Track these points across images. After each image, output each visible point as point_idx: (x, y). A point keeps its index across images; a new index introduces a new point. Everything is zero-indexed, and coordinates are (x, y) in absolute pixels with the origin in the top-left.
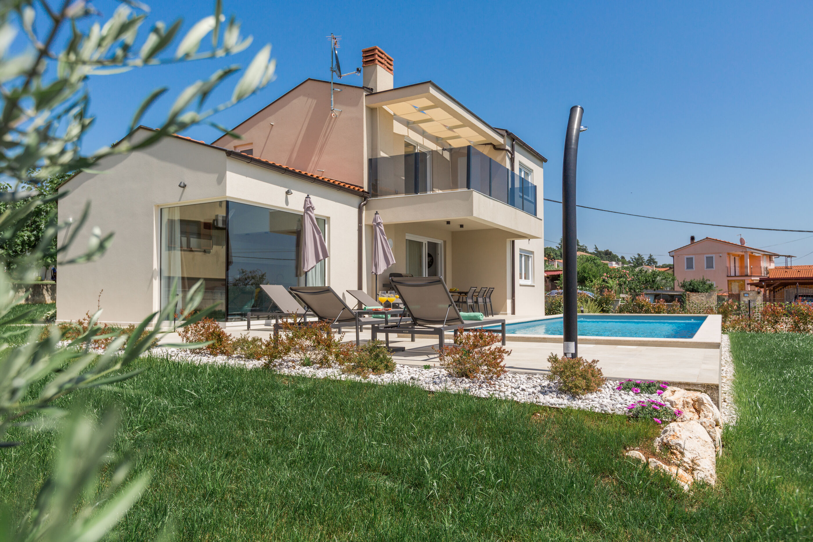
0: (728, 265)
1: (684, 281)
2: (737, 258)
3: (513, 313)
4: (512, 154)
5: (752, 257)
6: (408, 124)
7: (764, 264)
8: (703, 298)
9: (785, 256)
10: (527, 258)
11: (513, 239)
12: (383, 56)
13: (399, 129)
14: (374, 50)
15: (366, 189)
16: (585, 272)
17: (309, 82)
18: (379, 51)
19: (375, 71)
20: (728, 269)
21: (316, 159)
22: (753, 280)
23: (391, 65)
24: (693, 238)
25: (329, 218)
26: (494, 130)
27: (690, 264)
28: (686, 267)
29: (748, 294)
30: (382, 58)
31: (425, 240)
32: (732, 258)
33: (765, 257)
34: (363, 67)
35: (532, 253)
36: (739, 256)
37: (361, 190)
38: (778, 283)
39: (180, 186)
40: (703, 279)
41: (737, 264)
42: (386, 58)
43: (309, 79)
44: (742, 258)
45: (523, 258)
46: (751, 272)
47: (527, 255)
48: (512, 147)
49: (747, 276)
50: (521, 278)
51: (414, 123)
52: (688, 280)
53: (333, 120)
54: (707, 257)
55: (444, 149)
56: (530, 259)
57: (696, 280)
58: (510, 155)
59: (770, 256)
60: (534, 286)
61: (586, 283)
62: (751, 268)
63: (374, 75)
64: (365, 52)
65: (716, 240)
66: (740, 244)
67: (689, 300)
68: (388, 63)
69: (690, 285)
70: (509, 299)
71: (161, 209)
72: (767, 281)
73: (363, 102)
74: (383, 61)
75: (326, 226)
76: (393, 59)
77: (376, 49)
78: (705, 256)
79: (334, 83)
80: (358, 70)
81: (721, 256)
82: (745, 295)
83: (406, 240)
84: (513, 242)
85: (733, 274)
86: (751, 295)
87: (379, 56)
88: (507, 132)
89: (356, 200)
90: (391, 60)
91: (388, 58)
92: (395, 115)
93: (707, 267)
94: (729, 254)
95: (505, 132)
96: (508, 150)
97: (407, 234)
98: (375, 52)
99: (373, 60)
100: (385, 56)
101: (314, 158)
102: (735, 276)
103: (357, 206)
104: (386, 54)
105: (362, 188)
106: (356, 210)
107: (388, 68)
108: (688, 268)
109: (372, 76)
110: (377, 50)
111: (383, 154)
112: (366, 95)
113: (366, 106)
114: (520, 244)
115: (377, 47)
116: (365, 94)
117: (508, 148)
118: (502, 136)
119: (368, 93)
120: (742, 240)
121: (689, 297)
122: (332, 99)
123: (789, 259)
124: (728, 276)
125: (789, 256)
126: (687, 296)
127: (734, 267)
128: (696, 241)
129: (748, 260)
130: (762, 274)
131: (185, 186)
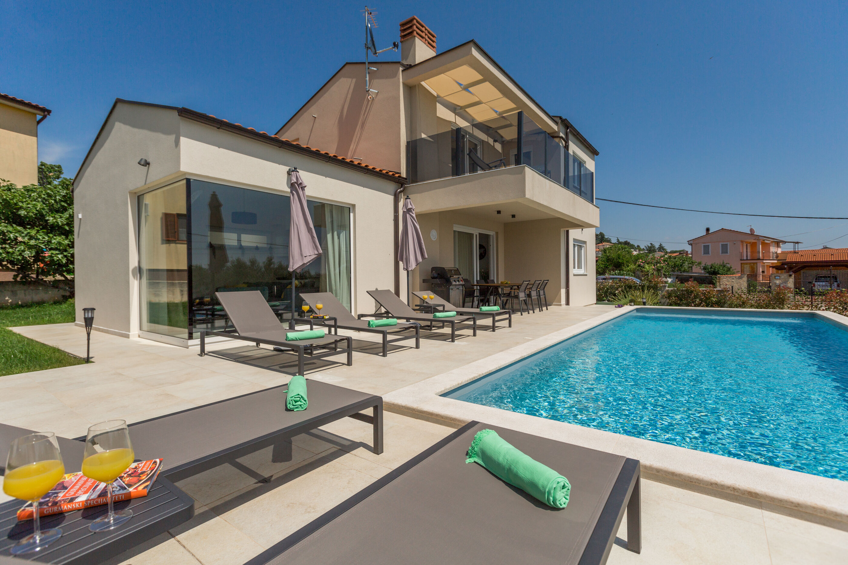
0: (741, 251)
1: (705, 264)
2: (748, 245)
3: (568, 303)
4: (566, 142)
5: (763, 244)
6: (454, 109)
7: (773, 249)
8: (733, 280)
9: (793, 242)
10: (580, 247)
11: (567, 229)
12: (423, 29)
13: (443, 112)
14: (411, 21)
15: (404, 175)
16: (619, 259)
17: (347, 67)
18: (417, 22)
19: (413, 44)
20: (742, 254)
21: (354, 147)
22: (764, 263)
23: (433, 42)
24: (708, 230)
25: (354, 206)
26: (550, 117)
27: (706, 250)
28: (703, 253)
29: (779, 276)
30: (422, 32)
31: (476, 232)
32: (745, 244)
33: (774, 243)
34: (401, 42)
35: (585, 242)
36: (750, 243)
37: (397, 175)
38: (801, 265)
39: (139, 163)
40: (723, 263)
41: (749, 250)
42: (426, 32)
43: (347, 63)
44: (754, 245)
45: (576, 248)
46: (763, 256)
47: (580, 244)
48: (566, 134)
49: (759, 259)
50: (574, 268)
51: (461, 107)
52: (709, 264)
53: (370, 103)
54: (722, 245)
55: (495, 141)
56: (583, 249)
57: (716, 264)
58: (564, 143)
59: (778, 243)
60: (586, 275)
61: (623, 268)
62: (763, 253)
63: (412, 49)
64: (402, 25)
65: (731, 230)
66: (750, 233)
67: (719, 282)
68: (428, 37)
69: (711, 268)
70: (563, 288)
71: (139, 197)
72: (789, 265)
73: (399, 79)
74: (423, 35)
75: (352, 215)
76: (435, 36)
77: (414, 19)
78: (721, 244)
79: (369, 63)
80: (394, 44)
81: (735, 244)
82: (777, 278)
83: (454, 231)
84: (568, 232)
85: (745, 258)
86: (783, 277)
87: (417, 27)
88: (561, 118)
89: (392, 186)
90: (433, 36)
91: (429, 32)
92: (438, 96)
93: (722, 253)
94: (742, 242)
95: (559, 118)
96: (562, 138)
97: (454, 225)
98: (413, 23)
99: (412, 32)
100: (426, 29)
101: (352, 147)
102: (747, 260)
103: (393, 193)
105: (400, 173)
106: (391, 198)
107: (429, 43)
108: (704, 253)
109: (409, 50)
110: (415, 21)
111: (423, 136)
112: (403, 71)
113: (404, 84)
114: (574, 234)
115: (415, 17)
116: (401, 69)
117: (561, 135)
118: (556, 123)
119: (405, 68)
120: (752, 230)
121: (719, 280)
122: (368, 79)
123: (796, 245)
124: (741, 260)
125: (798, 243)
126: (718, 278)
127: (746, 252)
128: (710, 232)
129: (761, 246)
130: (771, 258)
131: (147, 164)
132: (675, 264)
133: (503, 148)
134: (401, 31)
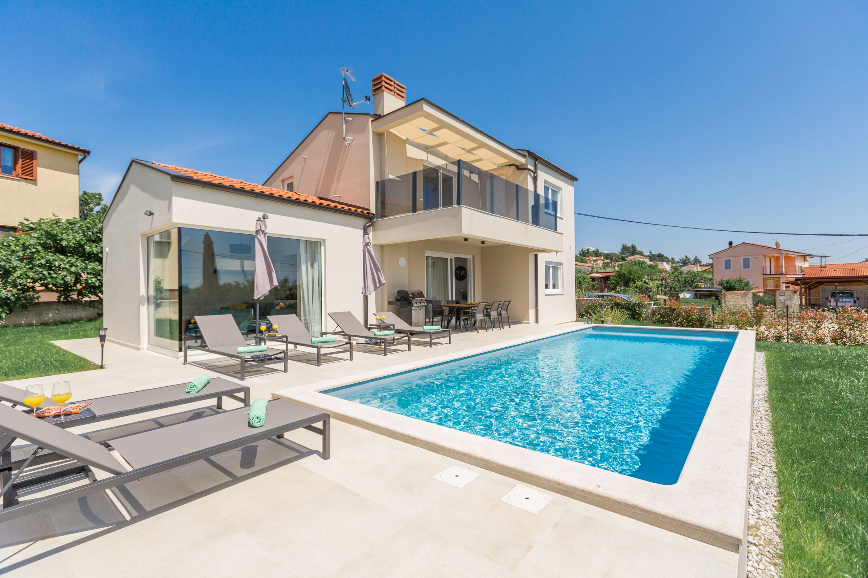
0: (764, 265)
1: (722, 280)
2: (772, 259)
3: (537, 321)
4: (535, 172)
5: (787, 258)
6: (427, 149)
7: (799, 263)
8: (738, 297)
9: (820, 256)
10: (556, 269)
11: (536, 253)
12: (392, 83)
13: (412, 152)
14: (380, 77)
15: (373, 210)
16: (631, 274)
17: (330, 115)
18: (386, 78)
19: (382, 96)
20: (764, 268)
21: (336, 186)
22: (788, 278)
23: (402, 92)
24: (731, 243)
25: (324, 240)
26: (515, 151)
27: (728, 264)
28: (724, 267)
29: (784, 293)
30: (391, 85)
32: (768, 259)
33: (799, 257)
34: (373, 95)
35: (561, 264)
36: (774, 257)
37: (365, 212)
38: (815, 281)
39: (145, 214)
40: (740, 279)
41: (773, 265)
42: (395, 85)
43: (330, 113)
44: (777, 259)
45: (551, 270)
46: (786, 271)
47: (556, 266)
48: (535, 166)
49: (782, 274)
50: (547, 288)
51: (432, 147)
52: (725, 279)
53: (347, 148)
54: (744, 259)
55: (471, 173)
56: (559, 270)
57: (733, 279)
58: (533, 174)
59: (804, 257)
60: (563, 294)
61: (630, 284)
62: (786, 268)
63: (381, 101)
64: (374, 80)
65: (753, 244)
66: (775, 247)
67: (724, 299)
68: (397, 89)
69: (727, 283)
70: (532, 309)
71: (148, 238)
72: (803, 280)
73: (369, 128)
74: (392, 88)
75: (323, 248)
76: (405, 87)
77: (383, 76)
78: (742, 258)
79: (345, 113)
80: (366, 97)
81: (757, 258)
82: (781, 294)
83: (427, 258)
84: (536, 255)
85: (768, 272)
86: (787, 294)
87: (386, 82)
88: (528, 152)
89: (361, 222)
90: (403, 88)
91: (398, 85)
92: (407, 139)
93: (744, 267)
94: (764, 255)
95: (527, 152)
96: (529, 170)
97: (426, 251)
98: (382, 79)
99: (381, 87)
100: (395, 83)
101: (334, 185)
102: (771, 274)
103: (362, 227)
104: (396, 81)
105: (369, 210)
106: (361, 232)
107: (397, 94)
108: (726, 268)
109: (379, 103)
110: (383, 77)
111: (391, 177)
112: (372, 121)
113: (373, 132)
114: (542, 258)
115: (384, 74)
116: (371, 119)
117: (529, 167)
118: (524, 156)
119: (374, 119)
120: (777, 244)
122: (344, 128)
123: (823, 258)
124: (763, 275)
125: (824, 256)
126: (723, 295)
127: (769, 267)
128: (733, 245)
129: (784, 261)
130: (797, 273)
131: (151, 214)
132: (685, 280)
133: (480, 178)
134: (373, 85)
